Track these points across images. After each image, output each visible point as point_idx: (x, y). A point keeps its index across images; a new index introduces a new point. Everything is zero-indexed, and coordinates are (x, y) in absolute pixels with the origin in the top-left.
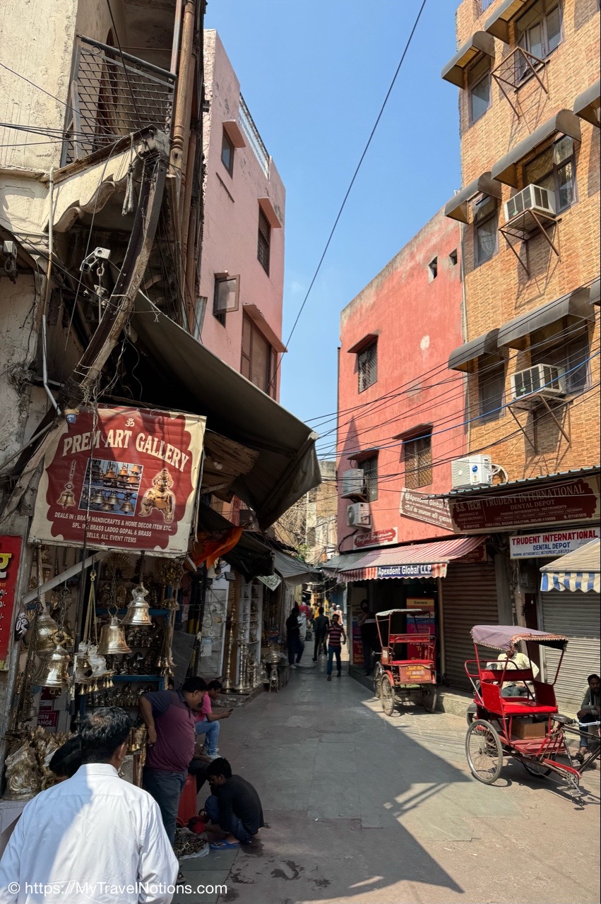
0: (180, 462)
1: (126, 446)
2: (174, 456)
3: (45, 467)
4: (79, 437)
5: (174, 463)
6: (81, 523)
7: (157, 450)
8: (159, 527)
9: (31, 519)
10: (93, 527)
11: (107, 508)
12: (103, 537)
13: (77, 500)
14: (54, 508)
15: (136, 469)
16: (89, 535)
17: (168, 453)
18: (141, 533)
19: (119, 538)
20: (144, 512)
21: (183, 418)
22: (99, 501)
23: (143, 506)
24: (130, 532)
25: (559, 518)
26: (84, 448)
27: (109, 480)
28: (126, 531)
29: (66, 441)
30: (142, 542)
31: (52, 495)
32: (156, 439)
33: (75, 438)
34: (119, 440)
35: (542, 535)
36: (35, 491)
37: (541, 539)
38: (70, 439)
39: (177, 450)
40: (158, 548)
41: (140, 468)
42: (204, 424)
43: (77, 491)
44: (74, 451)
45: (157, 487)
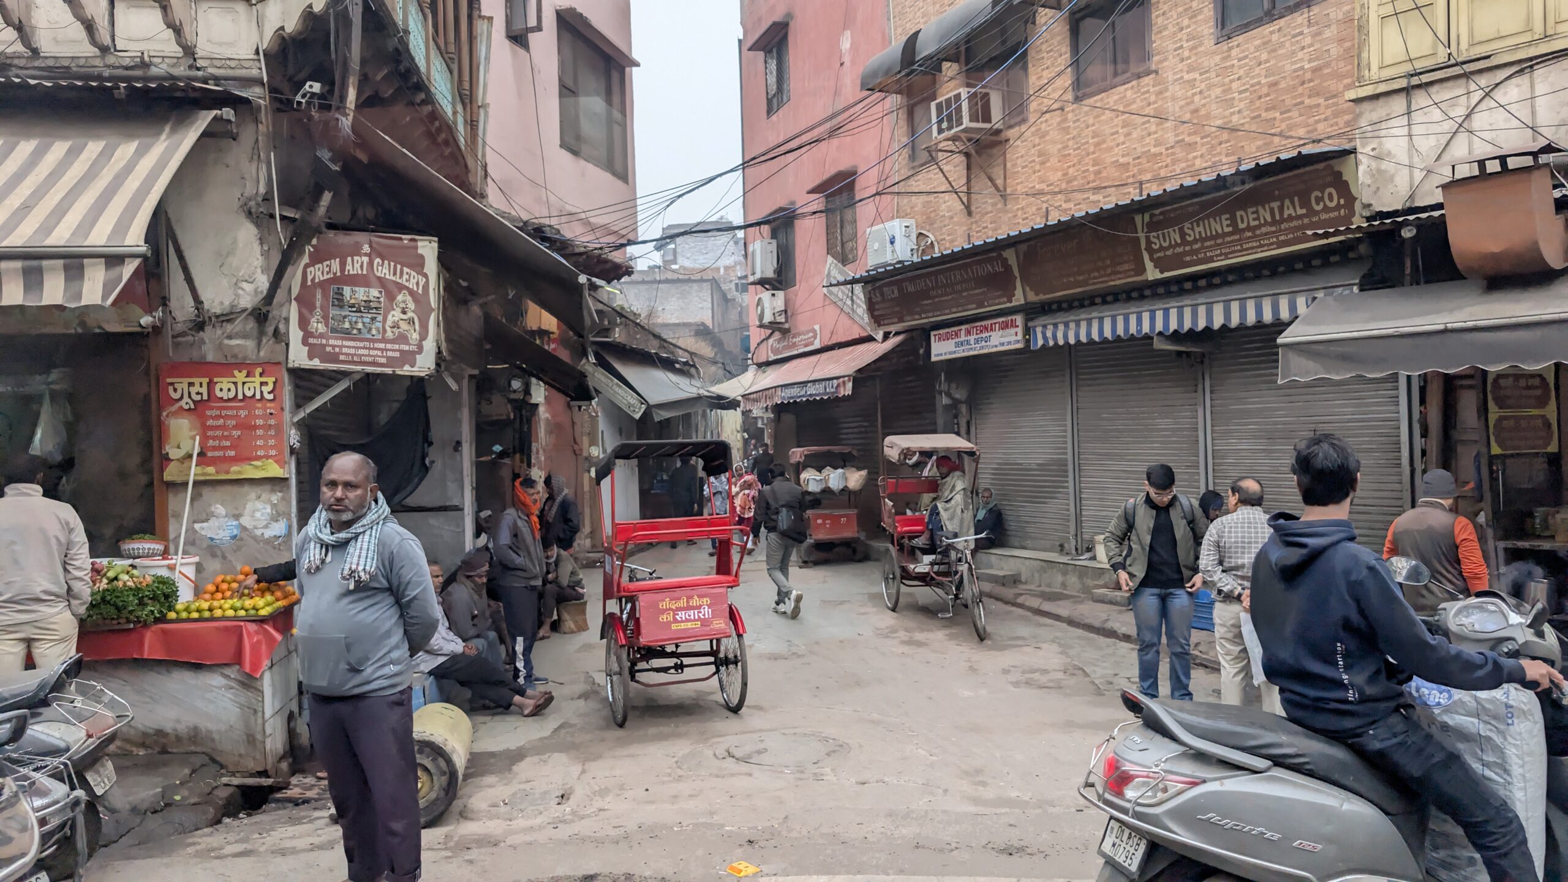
0: (418, 284)
1: (365, 272)
2: (411, 279)
3: (293, 297)
4: (320, 265)
5: (412, 285)
6: (334, 347)
7: (395, 274)
8: (406, 348)
9: (287, 345)
10: (345, 350)
11: (355, 332)
12: (355, 359)
13: (327, 326)
14: (307, 335)
15: (377, 294)
16: (342, 357)
17: (405, 277)
18: (390, 354)
19: (370, 359)
20: (389, 334)
21: (415, 240)
22: (347, 325)
23: (388, 329)
24: (379, 353)
25: (980, 305)
26: (326, 277)
27: (353, 306)
28: (375, 352)
29: (309, 270)
30: (391, 362)
31: (303, 323)
32: (392, 264)
33: (317, 266)
34: (357, 266)
35: (963, 327)
36: (287, 320)
37: (963, 332)
38: (312, 269)
39: (413, 273)
40: (407, 367)
41: (380, 292)
42: (436, 245)
43: (326, 318)
44: (317, 280)
45: (399, 310)
